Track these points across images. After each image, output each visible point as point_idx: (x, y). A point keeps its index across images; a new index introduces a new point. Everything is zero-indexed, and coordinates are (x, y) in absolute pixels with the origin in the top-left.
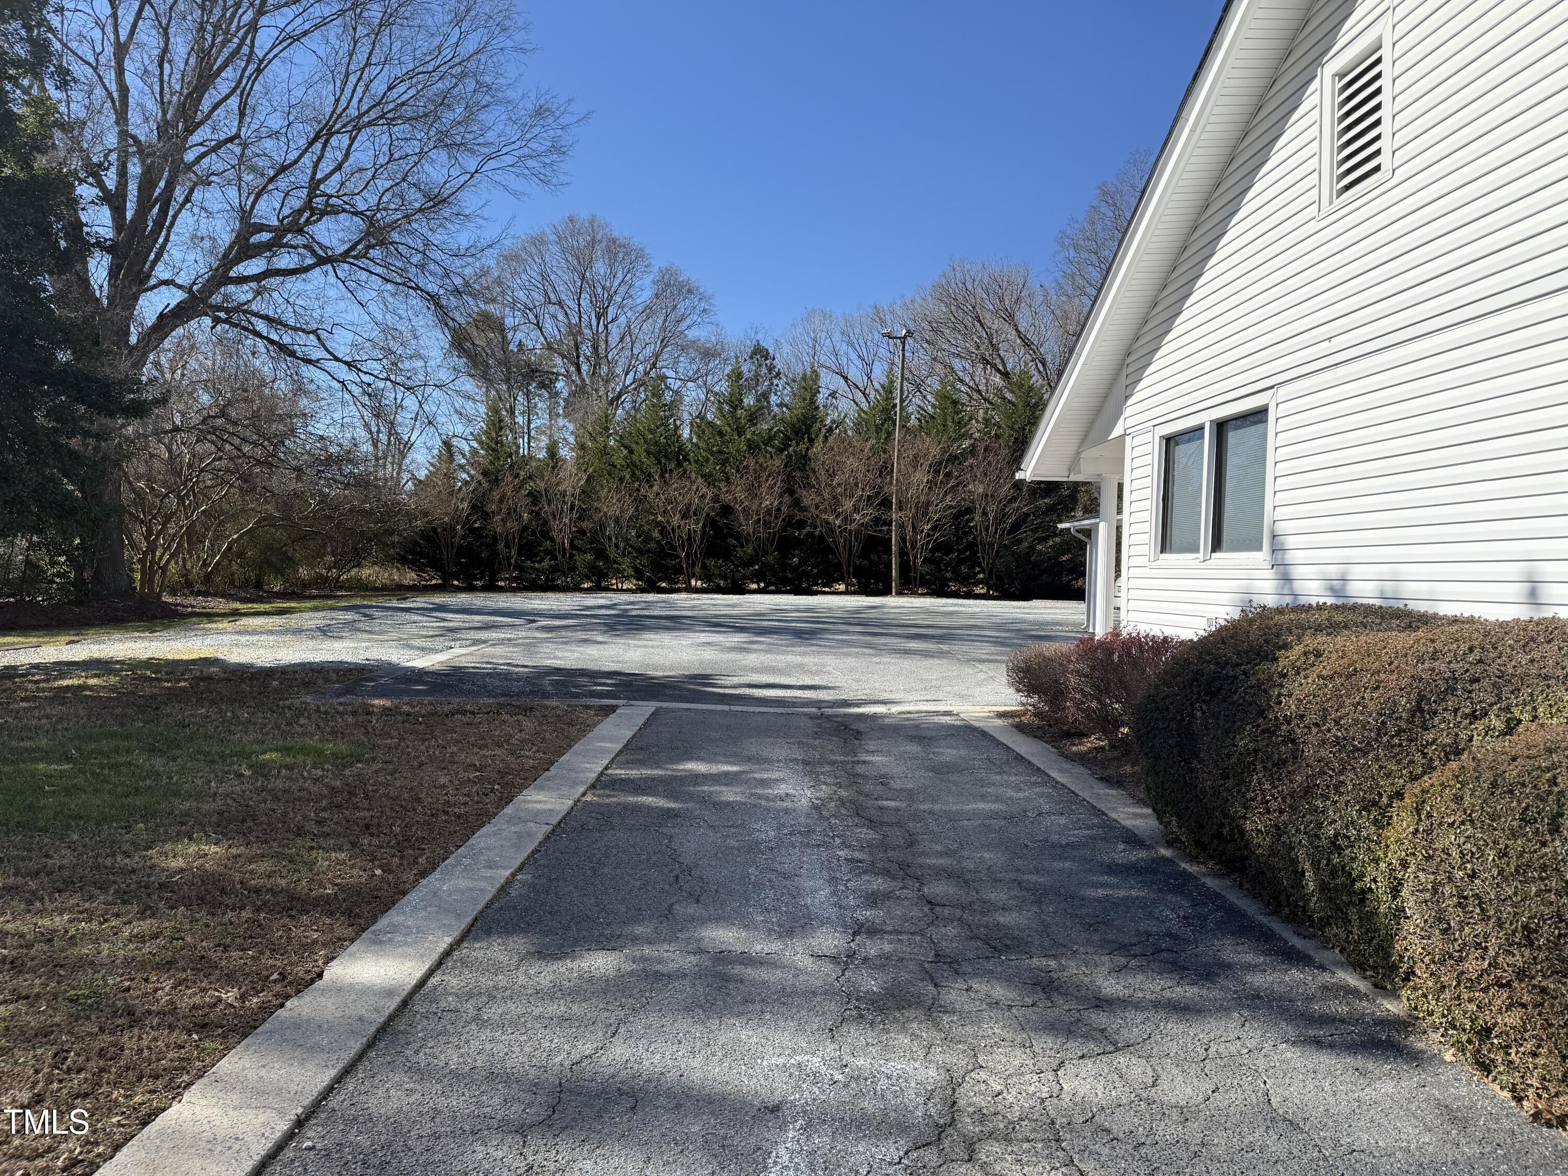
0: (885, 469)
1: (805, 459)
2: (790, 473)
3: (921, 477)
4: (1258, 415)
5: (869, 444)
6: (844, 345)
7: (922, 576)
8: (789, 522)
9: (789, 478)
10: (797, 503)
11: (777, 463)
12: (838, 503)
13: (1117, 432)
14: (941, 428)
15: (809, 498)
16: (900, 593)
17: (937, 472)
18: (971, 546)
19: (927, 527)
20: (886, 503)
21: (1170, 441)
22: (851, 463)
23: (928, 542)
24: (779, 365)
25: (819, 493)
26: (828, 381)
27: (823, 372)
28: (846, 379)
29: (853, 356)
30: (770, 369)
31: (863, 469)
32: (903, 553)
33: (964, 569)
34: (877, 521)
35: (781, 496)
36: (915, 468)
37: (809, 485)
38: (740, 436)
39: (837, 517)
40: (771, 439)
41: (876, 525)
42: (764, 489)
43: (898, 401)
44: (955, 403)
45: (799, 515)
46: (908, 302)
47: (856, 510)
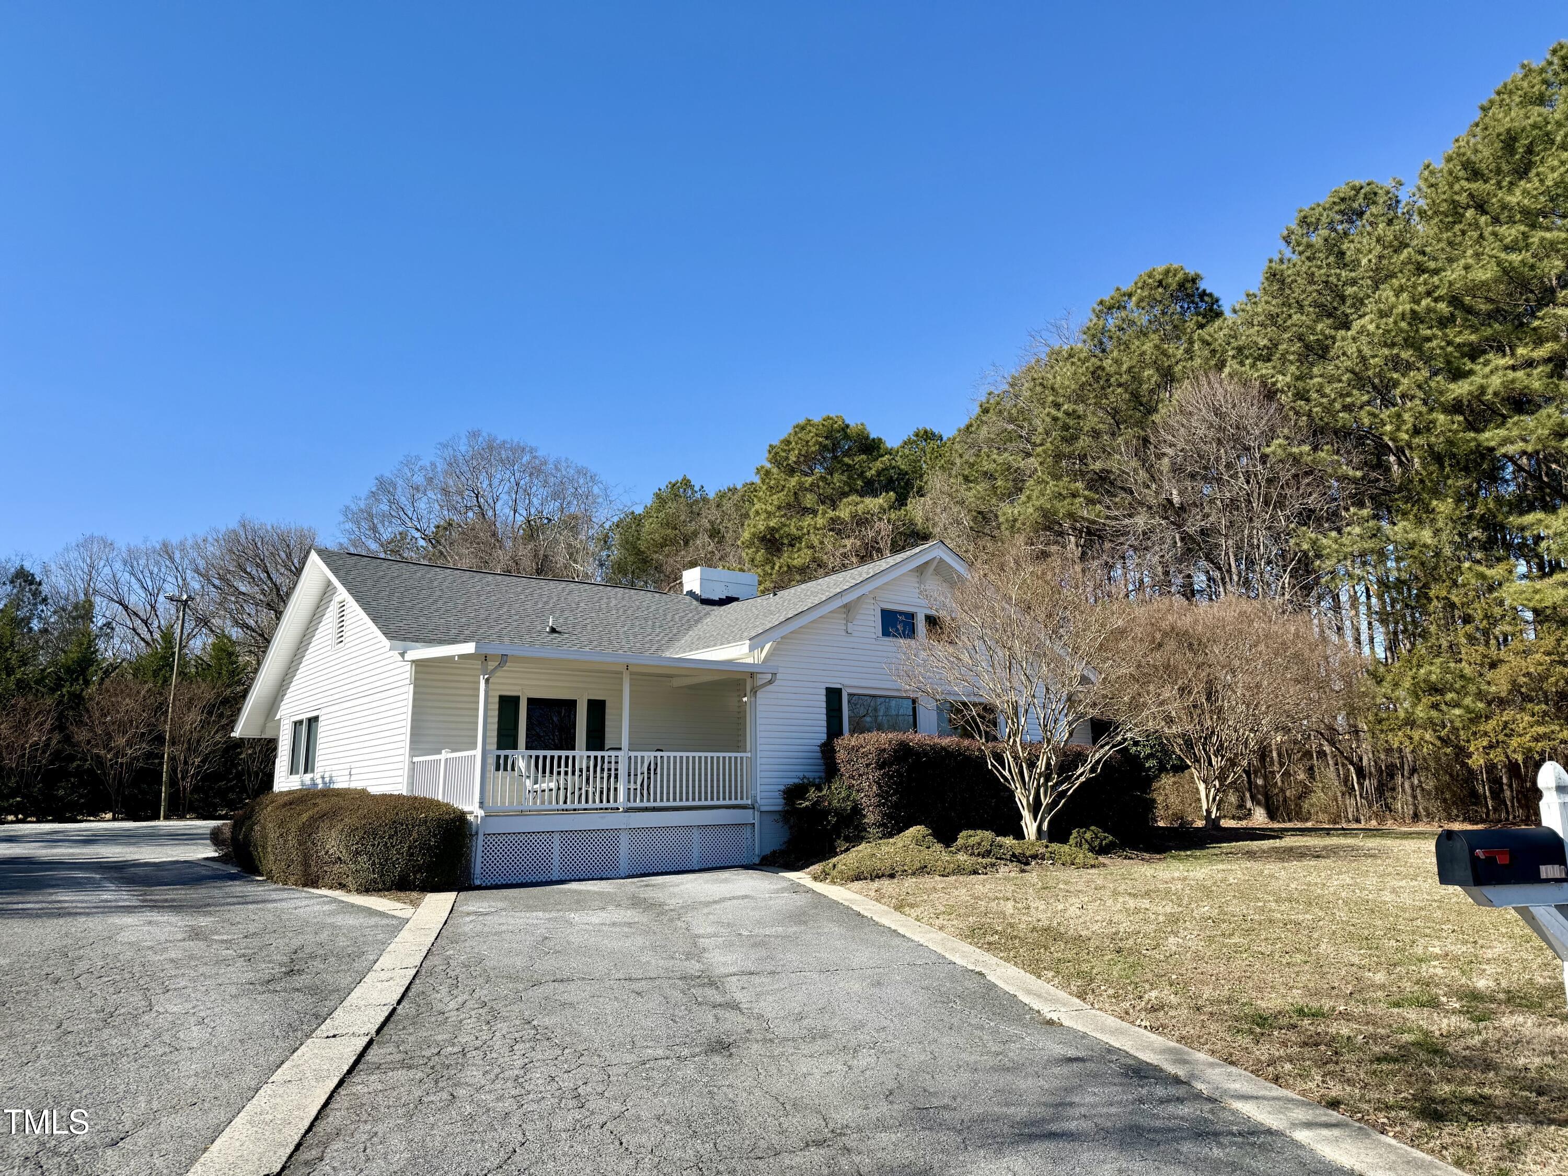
0: (160, 709)
1: (77, 700)
2: (63, 711)
3: (194, 717)
4: (316, 719)
5: (146, 687)
6: (127, 575)
7: (191, 802)
8: (57, 756)
9: (61, 717)
10: (67, 739)
11: (49, 701)
12: (110, 737)
13: (278, 717)
14: (216, 675)
15: (82, 735)
16: (167, 818)
17: (210, 713)
18: (239, 775)
19: (197, 760)
20: (160, 739)
21: (296, 723)
22: (128, 703)
23: (198, 773)
24: (45, 589)
25: (92, 730)
26: (103, 610)
27: (98, 600)
28: (126, 608)
29: (136, 586)
30: (36, 594)
31: (138, 708)
32: (173, 782)
33: (232, 796)
34: (149, 755)
35: (51, 731)
36: (189, 709)
37: (80, 723)
38: (9, 675)
39: (109, 751)
40: (43, 678)
41: (148, 759)
42: (31, 725)
43: (177, 650)
44: (230, 654)
45: (68, 750)
46: (199, 541)
47: (129, 743)
